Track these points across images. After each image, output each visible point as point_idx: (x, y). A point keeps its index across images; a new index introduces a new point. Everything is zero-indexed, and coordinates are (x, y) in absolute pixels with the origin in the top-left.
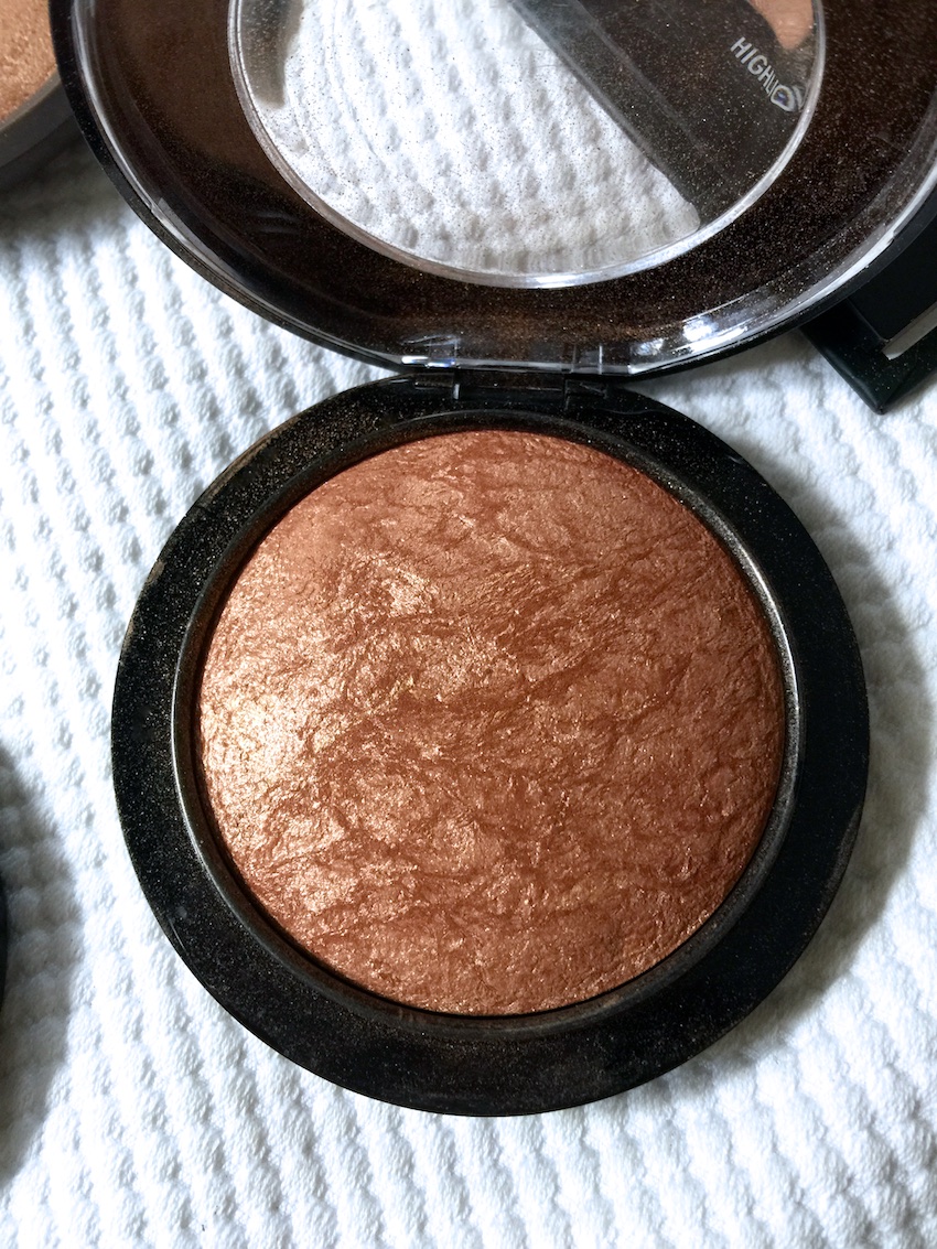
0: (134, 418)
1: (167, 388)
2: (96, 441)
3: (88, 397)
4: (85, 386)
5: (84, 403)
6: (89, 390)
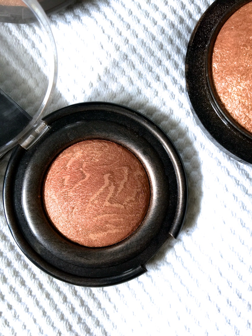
0: (153, 35)
1: (158, 24)
2: (145, 46)
3: (137, 34)
4: (135, 32)
5: (137, 37)
6: (137, 32)
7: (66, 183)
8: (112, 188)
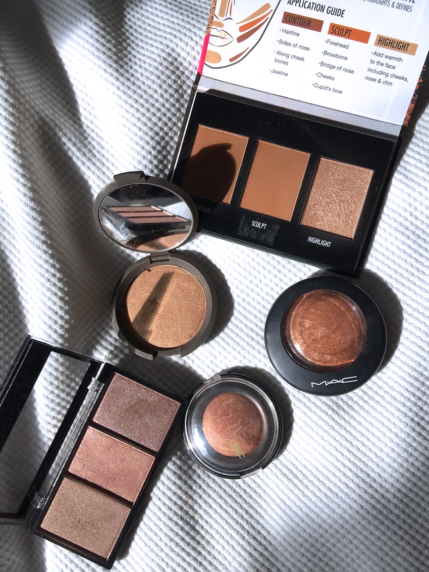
7: (218, 413)
8: (240, 427)
